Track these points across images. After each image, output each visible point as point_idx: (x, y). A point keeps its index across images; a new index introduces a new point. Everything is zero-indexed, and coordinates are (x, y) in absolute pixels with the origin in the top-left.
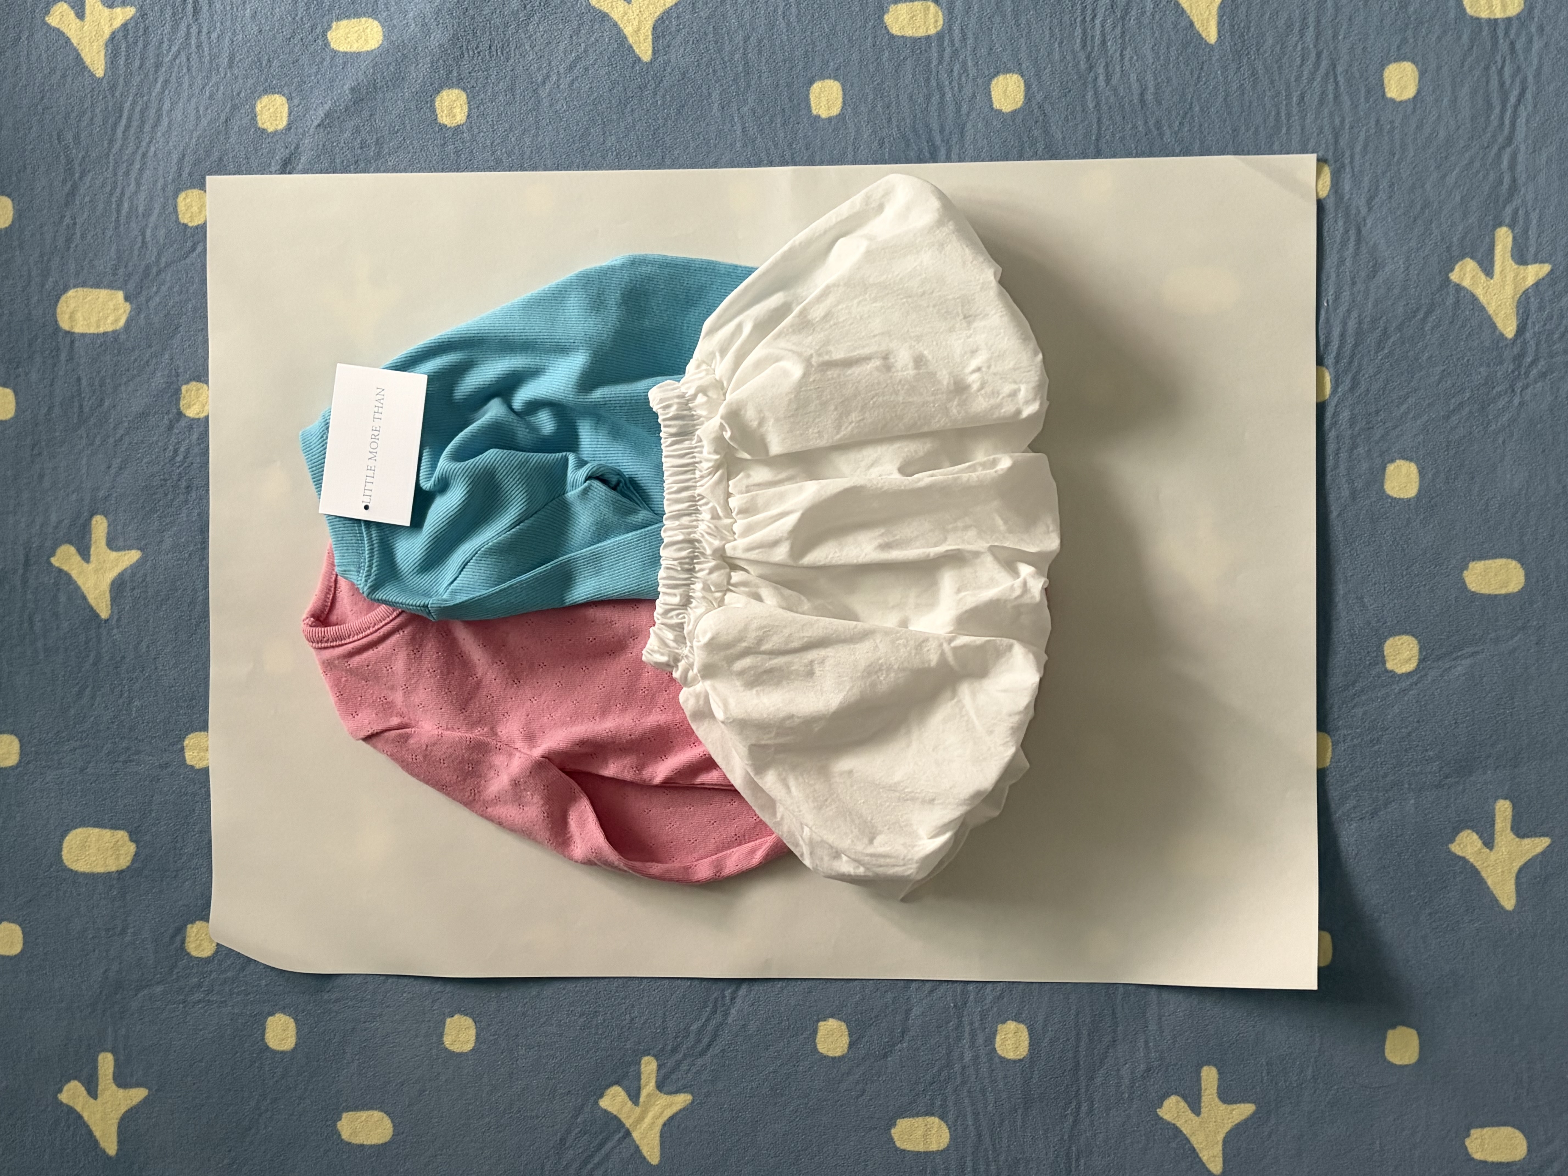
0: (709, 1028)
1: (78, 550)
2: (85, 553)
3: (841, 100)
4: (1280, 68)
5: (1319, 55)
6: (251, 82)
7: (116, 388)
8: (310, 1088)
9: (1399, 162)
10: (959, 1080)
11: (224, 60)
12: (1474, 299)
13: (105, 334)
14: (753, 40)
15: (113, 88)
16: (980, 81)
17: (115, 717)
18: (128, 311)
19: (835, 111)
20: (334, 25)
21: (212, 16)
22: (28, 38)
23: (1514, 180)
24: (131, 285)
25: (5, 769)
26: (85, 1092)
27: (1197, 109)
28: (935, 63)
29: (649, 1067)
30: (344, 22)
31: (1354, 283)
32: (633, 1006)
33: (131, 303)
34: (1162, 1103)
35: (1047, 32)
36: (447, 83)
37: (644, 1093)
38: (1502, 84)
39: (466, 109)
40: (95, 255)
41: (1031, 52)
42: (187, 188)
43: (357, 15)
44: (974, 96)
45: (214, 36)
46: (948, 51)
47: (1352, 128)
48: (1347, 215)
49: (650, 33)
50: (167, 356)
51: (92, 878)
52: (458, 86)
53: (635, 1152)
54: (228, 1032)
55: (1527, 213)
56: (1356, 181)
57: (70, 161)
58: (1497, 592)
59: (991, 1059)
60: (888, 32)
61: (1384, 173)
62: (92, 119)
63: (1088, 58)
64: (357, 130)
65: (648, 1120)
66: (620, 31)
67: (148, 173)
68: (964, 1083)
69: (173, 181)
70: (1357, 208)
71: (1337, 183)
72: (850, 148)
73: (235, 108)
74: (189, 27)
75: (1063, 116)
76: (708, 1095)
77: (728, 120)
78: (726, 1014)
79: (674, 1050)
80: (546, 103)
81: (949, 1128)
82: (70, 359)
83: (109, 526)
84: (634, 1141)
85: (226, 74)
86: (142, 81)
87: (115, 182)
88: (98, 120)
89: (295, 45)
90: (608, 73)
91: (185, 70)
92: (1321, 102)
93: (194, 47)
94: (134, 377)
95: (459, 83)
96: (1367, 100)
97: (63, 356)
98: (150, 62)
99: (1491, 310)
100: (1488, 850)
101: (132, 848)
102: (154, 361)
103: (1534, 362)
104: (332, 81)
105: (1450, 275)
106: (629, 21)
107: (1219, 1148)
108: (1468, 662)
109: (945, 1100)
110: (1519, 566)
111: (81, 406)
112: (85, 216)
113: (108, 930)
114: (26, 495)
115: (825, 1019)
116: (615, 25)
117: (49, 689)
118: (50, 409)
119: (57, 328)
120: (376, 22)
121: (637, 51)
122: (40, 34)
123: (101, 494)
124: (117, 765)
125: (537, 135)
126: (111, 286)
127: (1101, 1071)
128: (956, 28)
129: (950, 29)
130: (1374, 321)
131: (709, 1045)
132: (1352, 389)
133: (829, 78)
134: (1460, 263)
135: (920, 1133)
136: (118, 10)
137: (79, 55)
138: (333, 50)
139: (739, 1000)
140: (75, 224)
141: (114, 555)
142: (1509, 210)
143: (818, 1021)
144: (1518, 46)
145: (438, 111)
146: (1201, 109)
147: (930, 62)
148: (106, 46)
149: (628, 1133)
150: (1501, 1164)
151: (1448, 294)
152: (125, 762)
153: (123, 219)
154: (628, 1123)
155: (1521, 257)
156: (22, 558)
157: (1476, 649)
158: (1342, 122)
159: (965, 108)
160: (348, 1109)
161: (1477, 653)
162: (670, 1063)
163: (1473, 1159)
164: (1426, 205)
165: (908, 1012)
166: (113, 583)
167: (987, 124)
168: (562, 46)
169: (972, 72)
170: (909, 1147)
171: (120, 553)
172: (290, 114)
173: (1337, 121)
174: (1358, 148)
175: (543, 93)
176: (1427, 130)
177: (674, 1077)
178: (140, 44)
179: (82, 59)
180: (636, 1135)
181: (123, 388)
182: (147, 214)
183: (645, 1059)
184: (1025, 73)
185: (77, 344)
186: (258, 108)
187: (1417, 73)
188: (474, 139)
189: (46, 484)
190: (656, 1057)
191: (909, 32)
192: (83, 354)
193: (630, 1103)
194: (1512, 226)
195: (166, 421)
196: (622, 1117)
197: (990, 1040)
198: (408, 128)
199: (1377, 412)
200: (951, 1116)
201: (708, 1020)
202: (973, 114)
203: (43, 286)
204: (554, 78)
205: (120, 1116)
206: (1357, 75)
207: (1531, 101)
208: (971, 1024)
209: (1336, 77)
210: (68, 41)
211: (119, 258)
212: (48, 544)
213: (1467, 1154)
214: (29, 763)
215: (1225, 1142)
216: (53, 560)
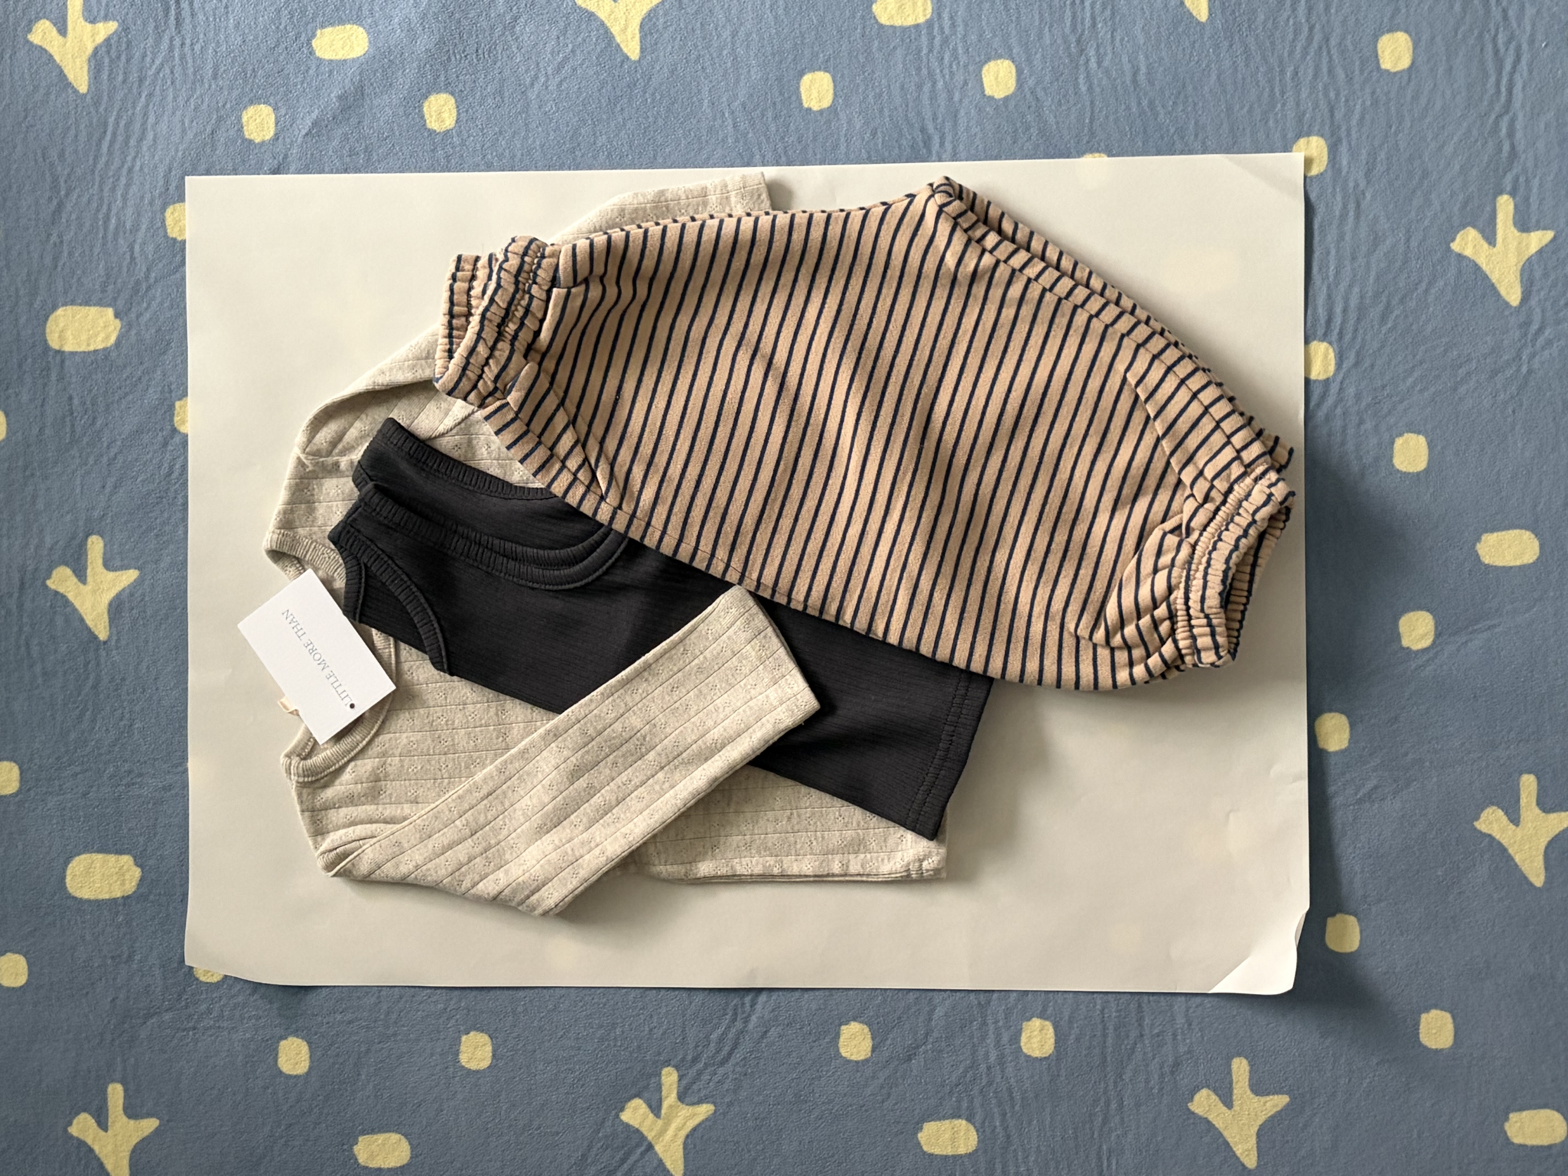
0: (730, 1036)
1: (74, 571)
2: (81, 574)
3: (831, 92)
4: (1273, 43)
5: (1311, 29)
6: (235, 93)
7: (107, 406)
8: (325, 1111)
9: (1396, 134)
10: (984, 1082)
11: (209, 71)
12: (1477, 268)
13: (96, 351)
14: (741, 34)
15: (97, 103)
16: (971, 68)
17: (117, 740)
18: (118, 328)
19: (827, 102)
20: (319, 32)
21: (194, 27)
22: (11, 57)
23: (1513, 147)
24: (121, 302)
25: (5, 796)
26: (95, 1125)
27: (1190, 88)
28: (925, 51)
29: (670, 1078)
30: (329, 29)
31: (1354, 258)
32: (651, 1017)
33: (121, 320)
34: (1192, 1097)
35: (1037, 17)
36: (433, 88)
37: (665, 1105)
38: (1496, 52)
39: (454, 114)
40: (83, 272)
41: (1021, 37)
42: (174, 203)
43: (341, 22)
44: (966, 83)
45: (197, 47)
46: (937, 41)
47: (1347, 101)
48: (1344, 189)
49: (637, 31)
50: (159, 373)
51: (98, 904)
52: (446, 90)
53: (659, 1166)
54: (240, 1057)
55: (1527, 181)
56: (1354, 154)
57: (55, 180)
58: (1512, 564)
59: (1017, 1057)
60: (877, 22)
61: (1381, 146)
62: (76, 136)
63: (1078, 41)
64: (346, 137)
65: (670, 1132)
66: (607, 31)
67: (134, 189)
68: (990, 1083)
69: (160, 196)
70: (1356, 181)
71: (1334, 158)
72: (843, 139)
73: (220, 119)
74: (172, 39)
75: (1056, 101)
76: (730, 1104)
77: (718, 115)
78: (746, 1021)
79: (695, 1060)
80: (534, 105)
81: (977, 1131)
82: (61, 378)
83: (105, 546)
84: (656, 1154)
85: (210, 86)
86: (126, 95)
87: (101, 199)
88: (83, 137)
89: (281, 54)
90: (597, 73)
91: (169, 83)
92: (1316, 76)
93: (177, 59)
94: (126, 394)
95: (448, 88)
96: (1362, 71)
97: (54, 377)
98: (134, 77)
99: (1494, 278)
100: (1514, 827)
101: (137, 873)
102: (147, 378)
103: (1541, 330)
104: (318, 89)
105: (1451, 244)
106: (616, 19)
107: (1253, 1140)
108: (1486, 635)
109: (971, 1102)
110: (1533, 536)
111: (73, 425)
112: (72, 234)
113: (113, 958)
114: (19, 518)
115: (847, 1023)
116: (603, 24)
117: (48, 714)
118: (41, 430)
119: (47, 348)
120: (361, 29)
121: (625, 50)
122: (23, 52)
123: (96, 514)
124: (121, 788)
125: (526, 138)
126: (100, 303)
127: (1130, 1067)
128: (946, 16)
129: (939, 16)
130: (1377, 295)
131: (730, 1054)
132: (1357, 364)
133: (819, 69)
134: (1462, 232)
135: (947, 1136)
136: (100, 25)
137: (62, 71)
138: (318, 59)
139: (759, 1007)
140: (62, 242)
141: (111, 575)
142: (1509, 177)
143: (840, 1025)
144: (1511, 13)
145: (427, 117)
146: (1195, 88)
147: (920, 51)
148: (89, 61)
149: (650, 1147)
150: (1542, 1147)
151: (1449, 264)
152: (128, 785)
153: (110, 236)
154: (650, 1136)
155: (1523, 224)
156: (16, 581)
157: (1493, 622)
158: (1338, 95)
159: (957, 97)
160: (364, 1132)
161: (1494, 626)
162: (692, 1072)
163: (1513, 1144)
164: (1425, 174)
165: (931, 1012)
166: (110, 604)
167: (980, 110)
168: (548, 48)
169: (963, 59)
170: (937, 1151)
171: (118, 573)
172: (277, 124)
173: (1332, 95)
174: (1354, 122)
175: (532, 95)
176: (1423, 101)
177: (695, 1087)
178: (123, 58)
179: (65, 76)
180: (658, 1148)
181: (115, 405)
182: (136, 228)
183: (665, 1071)
184: (1017, 59)
185: (67, 363)
186: (244, 119)
187: (1410, 44)
188: (463, 143)
189: (40, 505)
190: (677, 1067)
191: (898, 22)
192: (73, 372)
193: (651, 1115)
194: (1513, 194)
195: (160, 438)
196: (644, 1130)
197: (1016, 1038)
198: (397, 133)
199: (1384, 387)
200: (978, 1118)
201: (728, 1028)
202: (966, 101)
203: (31, 304)
204: (543, 80)
205: (131, 1148)
206: (1351, 48)
207: (1525, 68)
208: (996, 1022)
209: (1329, 52)
210: (51, 57)
211: (108, 275)
212: (44, 566)
213: (1507, 1139)
214: (29, 790)
215: (1259, 1135)
216: (49, 583)
